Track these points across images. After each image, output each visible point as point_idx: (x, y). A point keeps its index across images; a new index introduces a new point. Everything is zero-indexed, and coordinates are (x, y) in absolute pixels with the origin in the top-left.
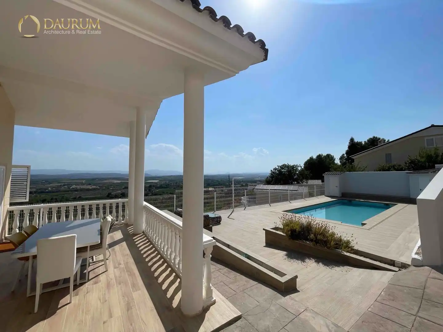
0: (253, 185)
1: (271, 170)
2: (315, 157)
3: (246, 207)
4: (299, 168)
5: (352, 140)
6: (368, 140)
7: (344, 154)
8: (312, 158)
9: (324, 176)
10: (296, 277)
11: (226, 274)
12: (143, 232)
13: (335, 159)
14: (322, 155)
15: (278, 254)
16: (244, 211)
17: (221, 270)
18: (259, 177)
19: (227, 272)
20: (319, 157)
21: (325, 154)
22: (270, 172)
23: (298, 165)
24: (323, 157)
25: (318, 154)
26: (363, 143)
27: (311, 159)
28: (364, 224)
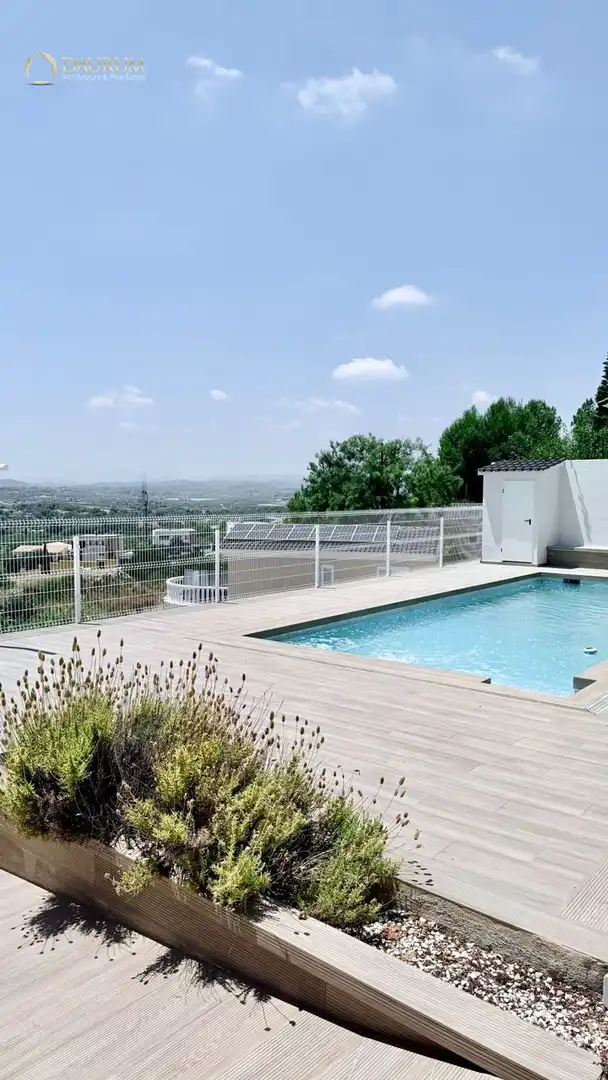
1: (312, 465)
2: (482, 412)
4: (416, 455)
8: (474, 414)
9: (482, 477)
21: (522, 400)
22: (307, 473)
23: (413, 441)
24: (511, 410)
25: (496, 400)
27: (470, 417)
28: (582, 682)
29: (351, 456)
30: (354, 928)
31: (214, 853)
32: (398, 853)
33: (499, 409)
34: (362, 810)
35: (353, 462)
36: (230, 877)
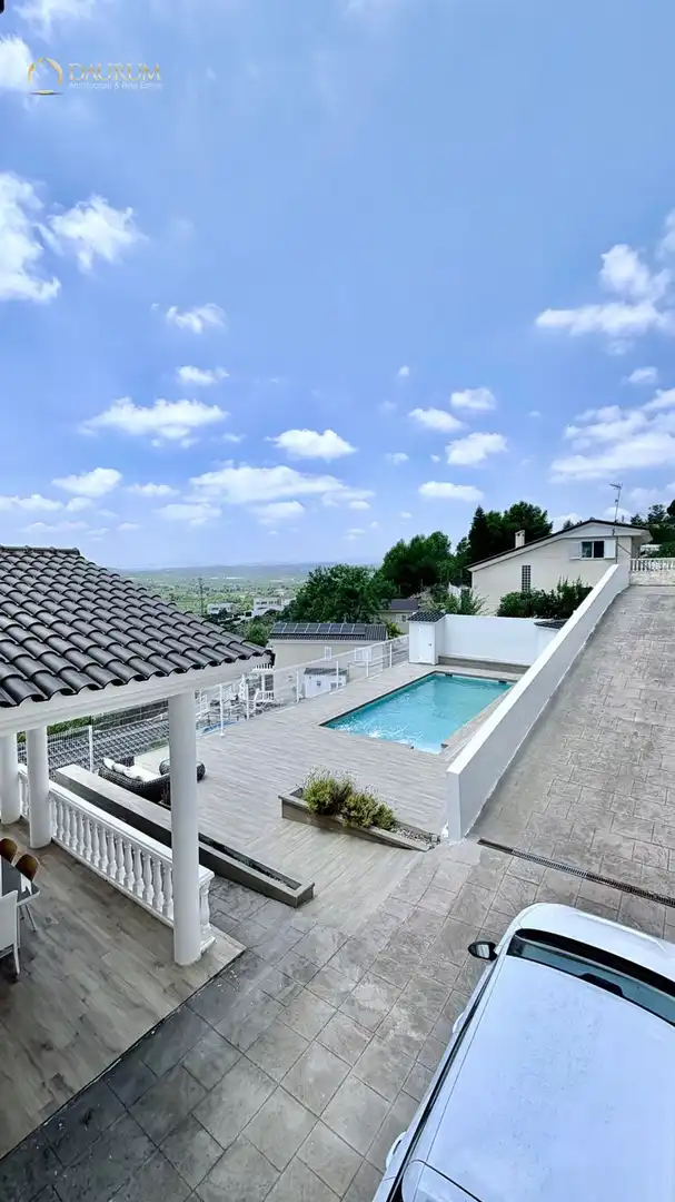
0: (265, 603)
2: (407, 543)
5: (479, 512)
6: (511, 509)
7: (465, 539)
8: (403, 545)
10: (314, 885)
12: (53, 841)
13: (451, 544)
23: (370, 565)
24: (423, 541)
25: (415, 536)
26: (502, 515)
27: (400, 546)
28: (444, 746)
29: (336, 576)
30: (389, 830)
31: (361, 818)
32: (395, 815)
33: (416, 540)
34: (388, 808)
35: (337, 579)
36: (367, 822)
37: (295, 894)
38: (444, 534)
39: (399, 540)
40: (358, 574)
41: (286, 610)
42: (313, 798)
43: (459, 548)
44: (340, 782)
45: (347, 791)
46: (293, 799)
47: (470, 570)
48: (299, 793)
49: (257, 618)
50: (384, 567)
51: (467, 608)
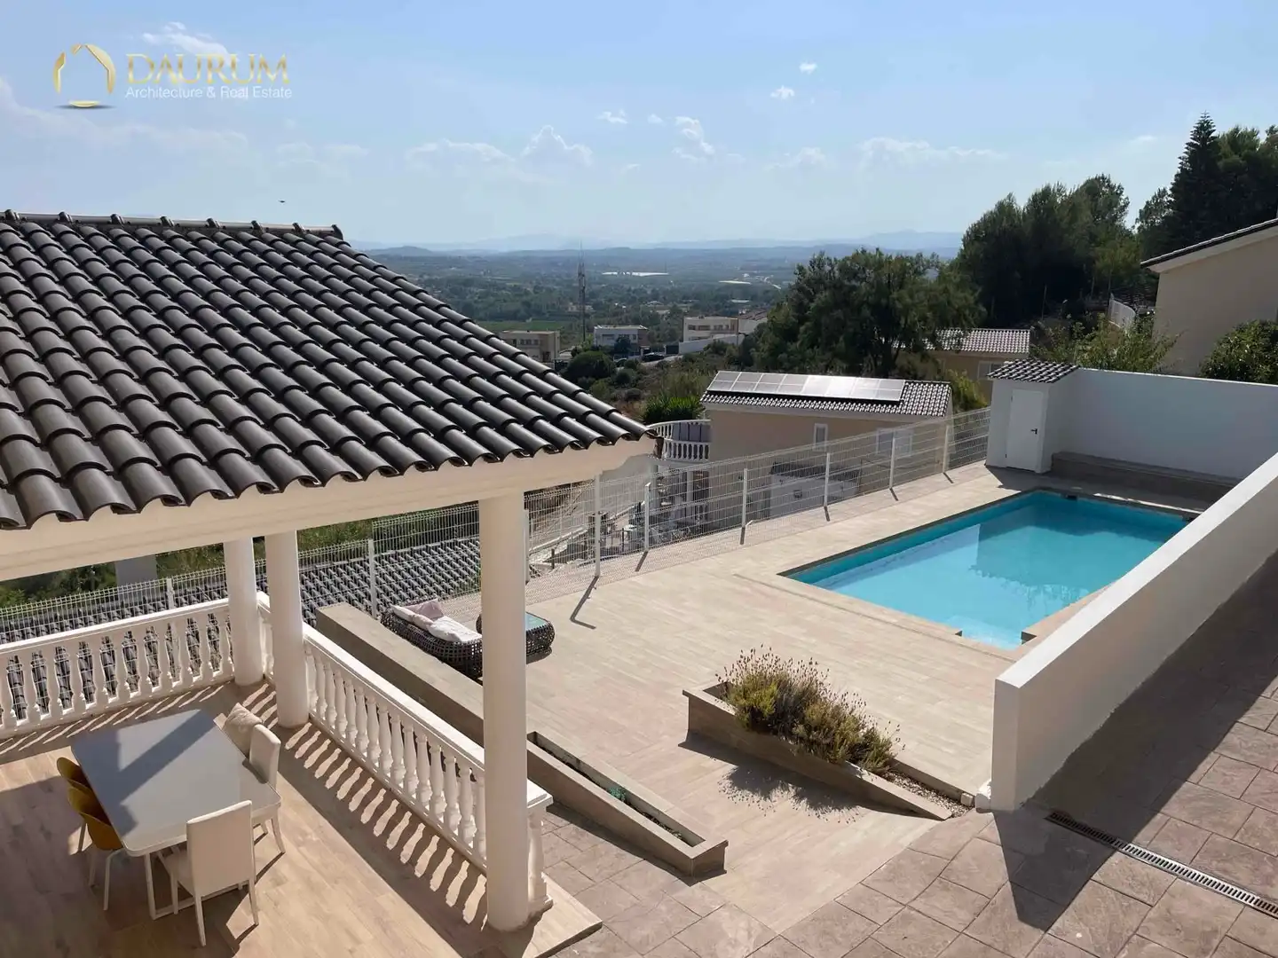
0: (706, 328)
2: (1022, 203)
3: (646, 553)
5: (1203, 129)
7: (1162, 193)
8: (1010, 206)
10: (725, 844)
11: (572, 841)
12: (310, 719)
13: (1126, 205)
14: (1060, 191)
15: (713, 771)
16: (639, 579)
17: (559, 831)
18: (744, 269)
19: (574, 833)
20: (1043, 200)
24: (1059, 198)
26: (1261, 138)
27: (1005, 209)
28: (1027, 637)
30: (878, 773)
31: (829, 746)
33: (1042, 196)
34: (883, 734)
36: (839, 753)
37: (692, 853)
38: (1115, 181)
39: (1002, 197)
40: (902, 271)
41: (749, 343)
42: (743, 702)
43: (1146, 213)
44: (797, 677)
45: (809, 695)
46: (711, 699)
47: (1156, 268)
48: (722, 690)
49: (689, 359)
50: (963, 255)
51: (1140, 356)
